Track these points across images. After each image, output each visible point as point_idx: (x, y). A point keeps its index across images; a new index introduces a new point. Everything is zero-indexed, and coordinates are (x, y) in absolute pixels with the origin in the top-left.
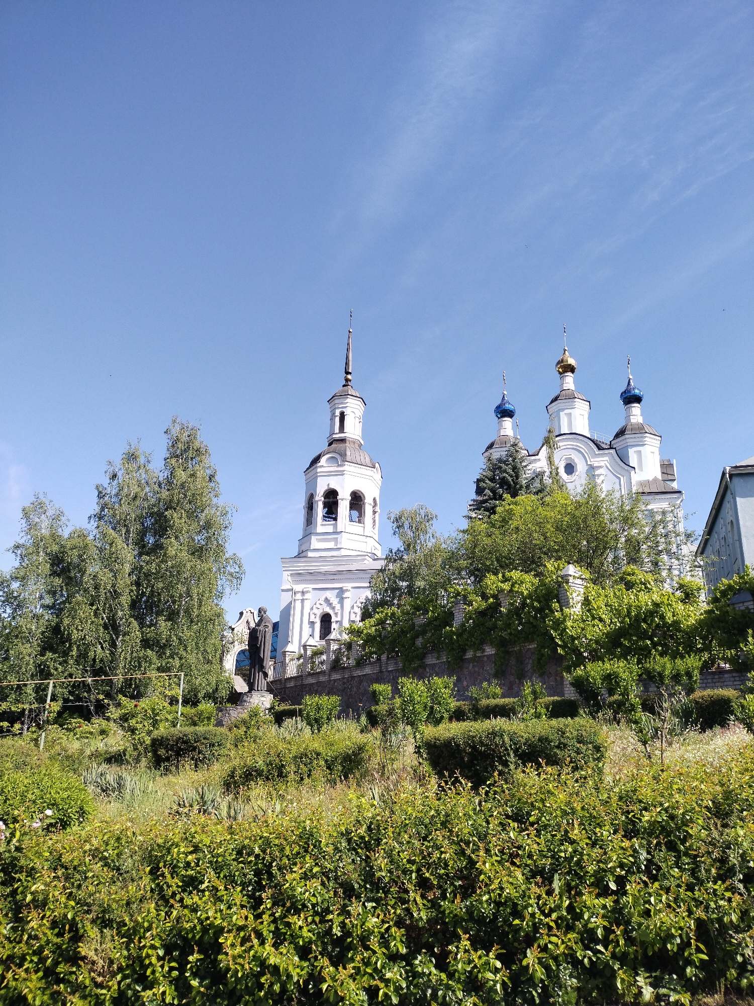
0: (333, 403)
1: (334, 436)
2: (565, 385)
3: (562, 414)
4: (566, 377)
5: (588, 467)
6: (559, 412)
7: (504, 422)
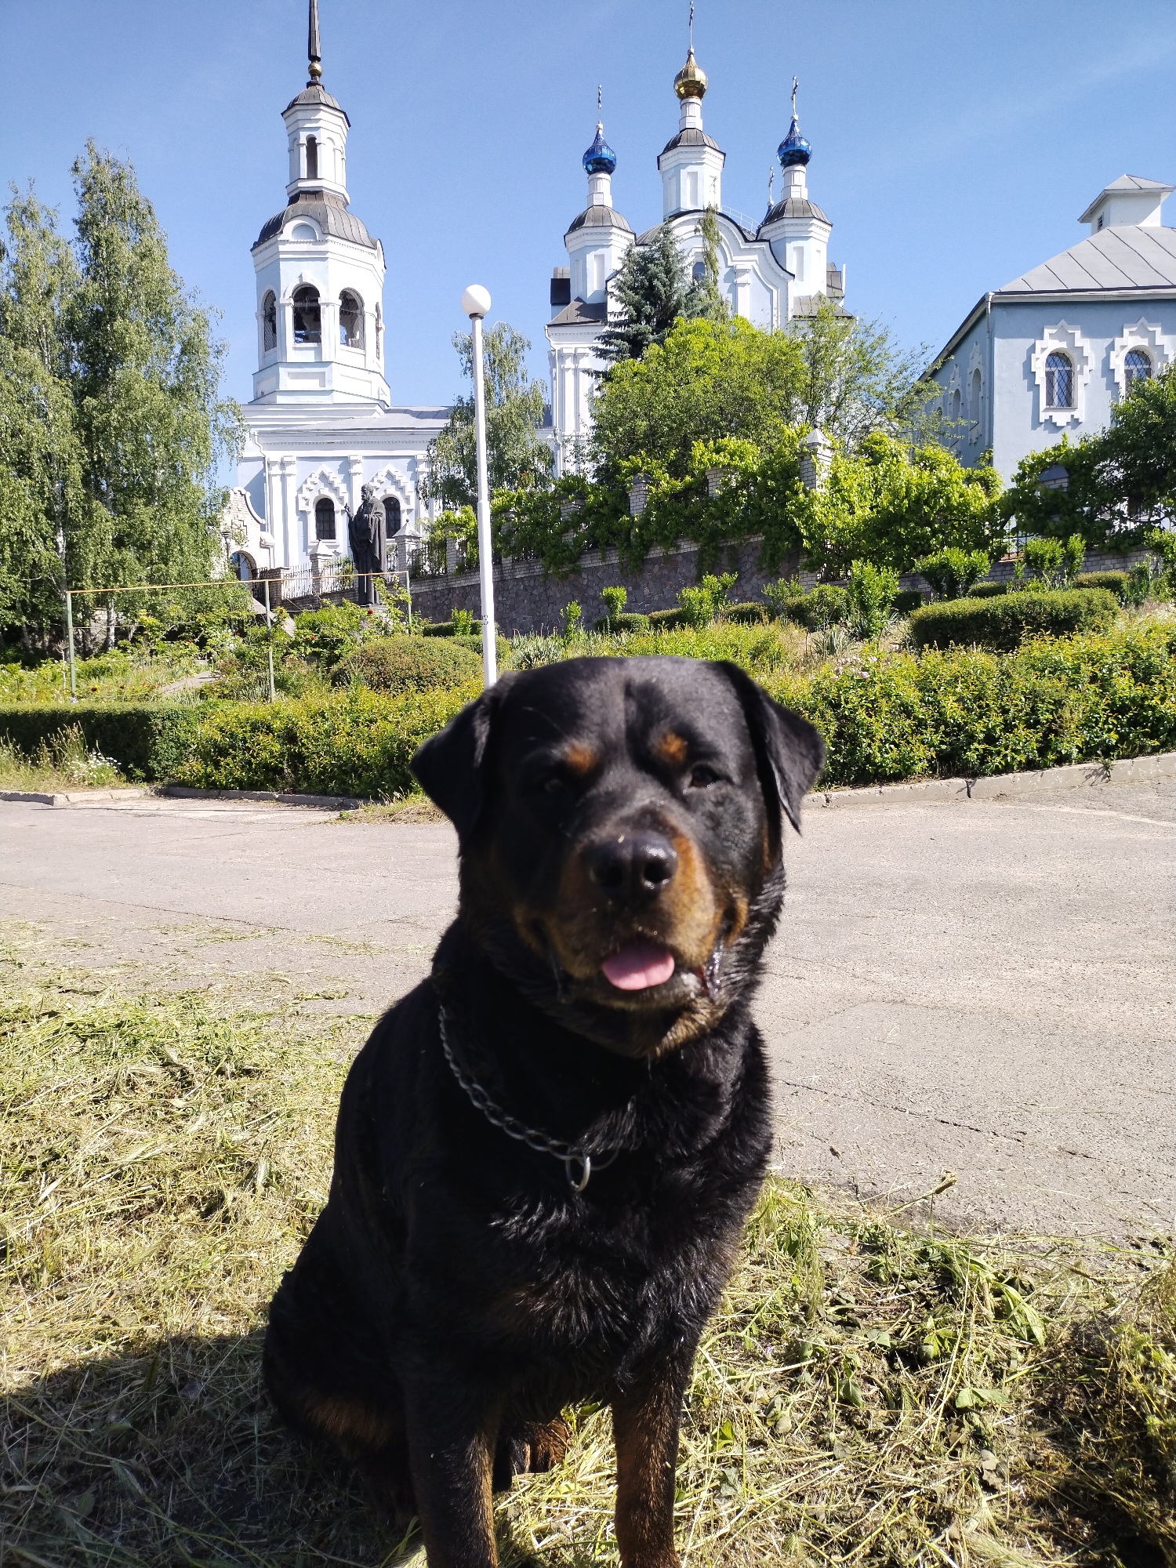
0: (292, 119)
1: (301, 184)
2: (688, 120)
3: (684, 173)
4: (691, 106)
5: (728, 270)
6: (678, 169)
7: (599, 182)
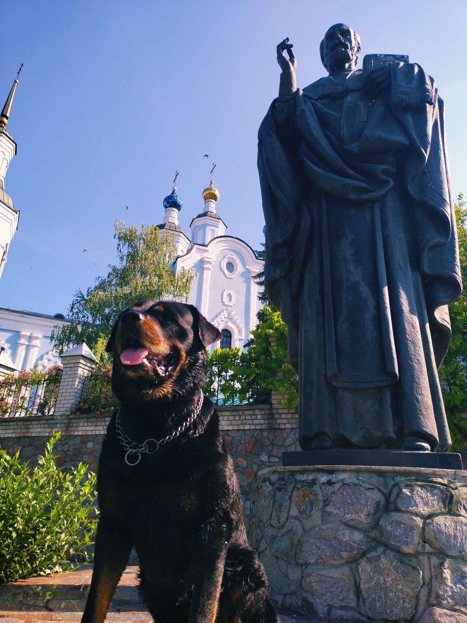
2: (210, 208)
3: (208, 228)
4: (212, 203)
5: (245, 270)
6: (205, 226)
7: (173, 212)
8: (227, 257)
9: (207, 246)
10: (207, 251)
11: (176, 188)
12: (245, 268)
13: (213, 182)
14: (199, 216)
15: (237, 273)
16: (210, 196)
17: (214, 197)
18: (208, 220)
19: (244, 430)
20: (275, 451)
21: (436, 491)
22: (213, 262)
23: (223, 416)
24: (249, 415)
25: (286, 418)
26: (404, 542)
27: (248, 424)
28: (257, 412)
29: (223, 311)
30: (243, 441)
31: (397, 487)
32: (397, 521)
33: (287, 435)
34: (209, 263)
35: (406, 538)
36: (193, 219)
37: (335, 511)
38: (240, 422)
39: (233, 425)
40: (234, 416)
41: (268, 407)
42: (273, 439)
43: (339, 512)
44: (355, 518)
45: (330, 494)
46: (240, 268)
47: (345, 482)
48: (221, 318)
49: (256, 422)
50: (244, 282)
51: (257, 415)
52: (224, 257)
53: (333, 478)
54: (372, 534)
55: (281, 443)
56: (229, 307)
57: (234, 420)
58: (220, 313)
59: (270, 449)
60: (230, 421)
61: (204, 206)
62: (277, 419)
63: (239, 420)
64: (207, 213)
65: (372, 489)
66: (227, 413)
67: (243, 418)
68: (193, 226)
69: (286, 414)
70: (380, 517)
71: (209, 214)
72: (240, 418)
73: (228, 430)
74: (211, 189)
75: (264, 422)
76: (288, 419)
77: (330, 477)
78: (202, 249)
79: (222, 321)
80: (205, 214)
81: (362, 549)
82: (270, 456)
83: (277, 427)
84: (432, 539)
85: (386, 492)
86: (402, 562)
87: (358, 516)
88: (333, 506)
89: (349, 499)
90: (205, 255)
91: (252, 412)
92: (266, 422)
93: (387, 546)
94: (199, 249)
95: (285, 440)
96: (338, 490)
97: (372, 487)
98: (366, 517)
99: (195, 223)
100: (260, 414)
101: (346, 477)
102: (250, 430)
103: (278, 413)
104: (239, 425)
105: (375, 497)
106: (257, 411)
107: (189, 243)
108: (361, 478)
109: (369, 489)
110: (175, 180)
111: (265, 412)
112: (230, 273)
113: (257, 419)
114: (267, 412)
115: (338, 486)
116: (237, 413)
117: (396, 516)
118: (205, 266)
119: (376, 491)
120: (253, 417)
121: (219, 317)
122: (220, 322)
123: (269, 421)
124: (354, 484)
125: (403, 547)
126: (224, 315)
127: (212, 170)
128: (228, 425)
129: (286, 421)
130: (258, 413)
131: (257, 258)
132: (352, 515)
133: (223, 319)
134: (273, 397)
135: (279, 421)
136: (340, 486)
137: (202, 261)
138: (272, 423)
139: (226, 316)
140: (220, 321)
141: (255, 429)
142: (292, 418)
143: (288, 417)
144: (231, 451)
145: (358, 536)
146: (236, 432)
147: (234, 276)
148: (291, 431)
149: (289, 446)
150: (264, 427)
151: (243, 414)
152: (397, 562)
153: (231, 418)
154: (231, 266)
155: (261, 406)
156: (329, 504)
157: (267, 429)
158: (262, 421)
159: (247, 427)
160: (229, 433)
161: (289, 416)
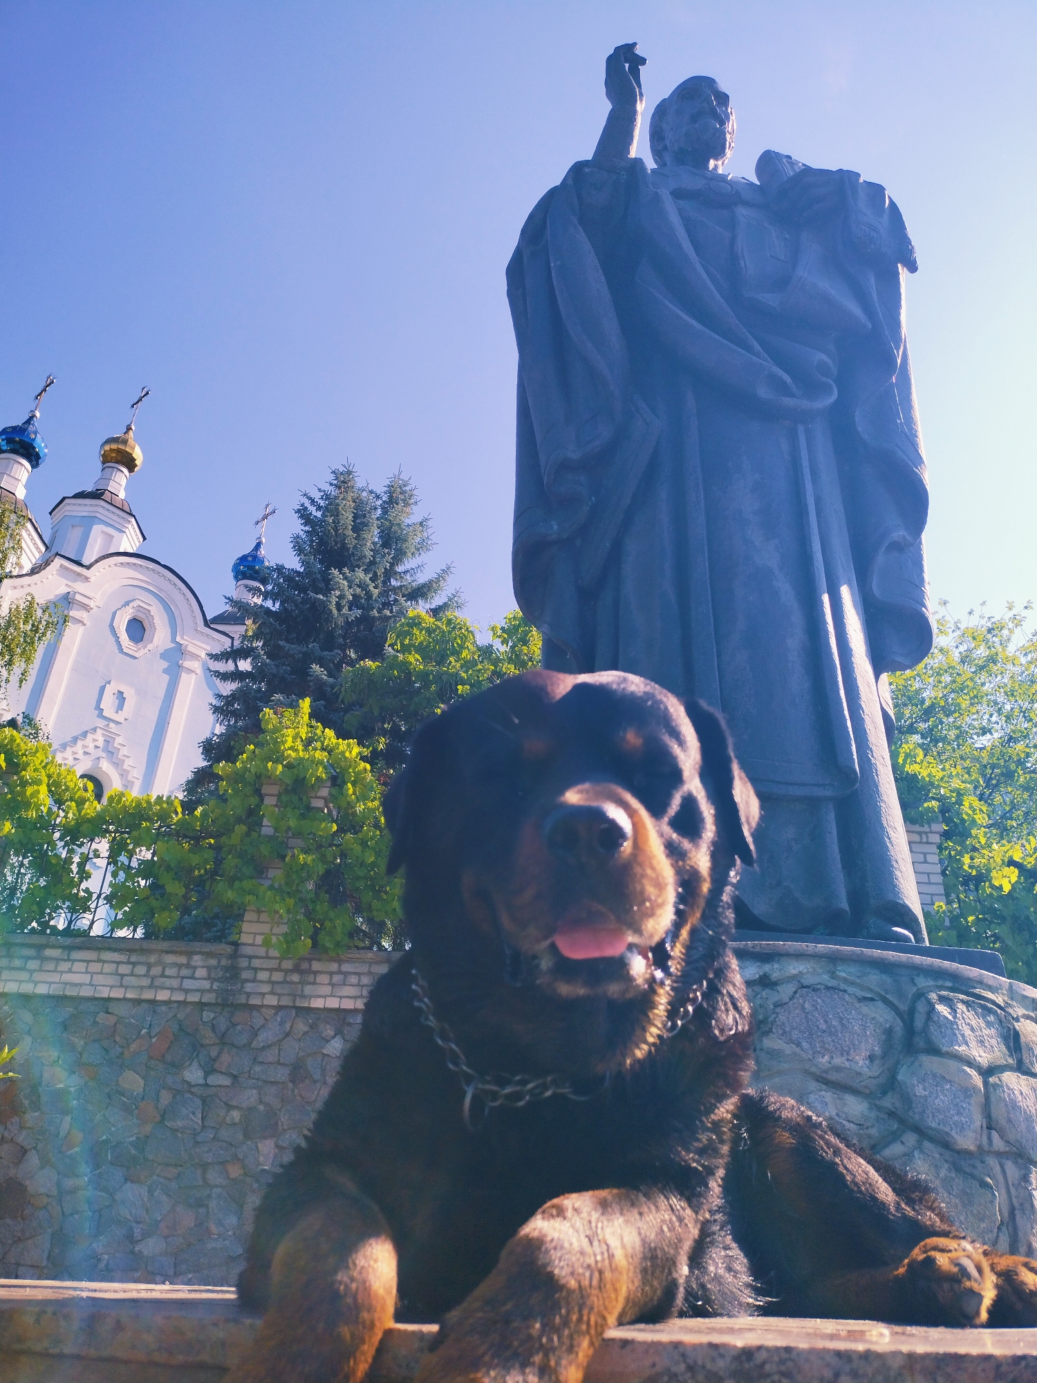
2: (112, 484)
3: (97, 529)
4: (119, 473)
5: (173, 645)
6: (90, 521)
7: (16, 466)
8: (135, 604)
9: (88, 567)
10: (87, 579)
11: (38, 414)
12: (174, 640)
13: (133, 428)
14: (81, 495)
15: (150, 647)
16: (119, 457)
17: (130, 464)
18: (100, 510)
19: (153, 1002)
20: (226, 1058)
21: (991, 1018)
22: (95, 608)
23: (104, 962)
24: (175, 965)
25: (270, 982)
26: (955, 1124)
27: (168, 988)
28: (197, 960)
29: (94, 730)
30: (144, 1031)
31: (923, 999)
32: (935, 1076)
33: (263, 1021)
34: (86, 608)
35: (957, 1114)
36: (64, 498)
37: (788, 1049)
38: (146, 982)
39: (126, 987)
40: (134, 964)
41: (229, 949)
42: (228, 1029)
43: (798, 1050)
44: (843, 1065)
45: (772, 1007)
46: (160, 637)
47: (805, 983)
48: (84, 746)
49: (188, 984)
50: (165, 671)
51: (195, 968)
52: (127, 604)
53: (775, 970)
54: (888, 1102)
55: (245, 1041)
56: (112, 725)
57: (132, 974)
58: (85, 734)
59: (214, 1053)
60: (119, 977)
61: (98, 474)
62: (247, 981)
63: (145, 976)
64: (104, 493)
65: (872, 999)
66: (116, 956)
67: (156, 971)
68: (59, 514)
69: (271, 970)
70: (898, 1063)
71: (107, 496)
72: (148, 971)
73: (109, 999)
74: (125, 442)
75: (211, 987)
76: (273, 983)
77: (767, 968)
78: (74, 572)
79: (86, 753)
80: (97, 495)
81: (870, 1136)
82: (209, 1071)
83: (242, 1000)
84: (1003, 1122)
85: (903, 1007)
86: (958, 1169)
87: (848, 1060)
88: (782, 1035)
89: (822, 1021)
90: (79, 587)
91: (183, 960)
92: (215, 987)
93: (922, 1132)
94: (66, 568)
95: (255, 1034)
96: (790, 999)
97: (870, 996)
98: (867, 1062)
99: (68, 508)
100: (203, 967)
101: (805, 971)
102: (167, 1003)
103: (249, 968)
104: (142, 988)
105: (881, 1020)
106: (196, 957)
107: (43, 549)
108: (844, 975)
109: (865, 999)
110: (40, 394)
111: (219, 962)
112: (135, 645)
113: (192, 977)
114: (224, 962)
115: (786, 991)
116: (142, 959)
117: (929, 1063)
118: (72, 613)
119: (880, 1004)
120: (184, 972)
121: (80, 743)
122: (80, 755)
123: (222, 985)
124: (828, 988)
125: (953, 1133)
126: (95, 740)
127: (138, 402)
128: (112, 987)
129: (266, 988)
130: (199, 964)
131: (206, 624)
132: (832, 1058)
133: (91, 749)
134: (246, 927)
135: (249, 987)
136: (794, 989)
137: (67, 600)
138: (232, 990)
139: (101, 743)
140: (81, 752)
141: (184, 1003)
142: (285, 982)
143: (274, 979)
144: (107, 1051)
145: (856, 1107)
146: (130, 1004)
147: (141, 652)
148: (276, 1014)
149: (263, 1048)
150: (209, 998)
151: (159, 963)
152: (949, 1170)
153: (124, 969)
154: (138, 629)
155: (208, 947)
156: (770, 1031)
157: (216, 1004)
158: (206, 985)
159: (163, 996)
160: (113, 1007)
161: (278, 976)
